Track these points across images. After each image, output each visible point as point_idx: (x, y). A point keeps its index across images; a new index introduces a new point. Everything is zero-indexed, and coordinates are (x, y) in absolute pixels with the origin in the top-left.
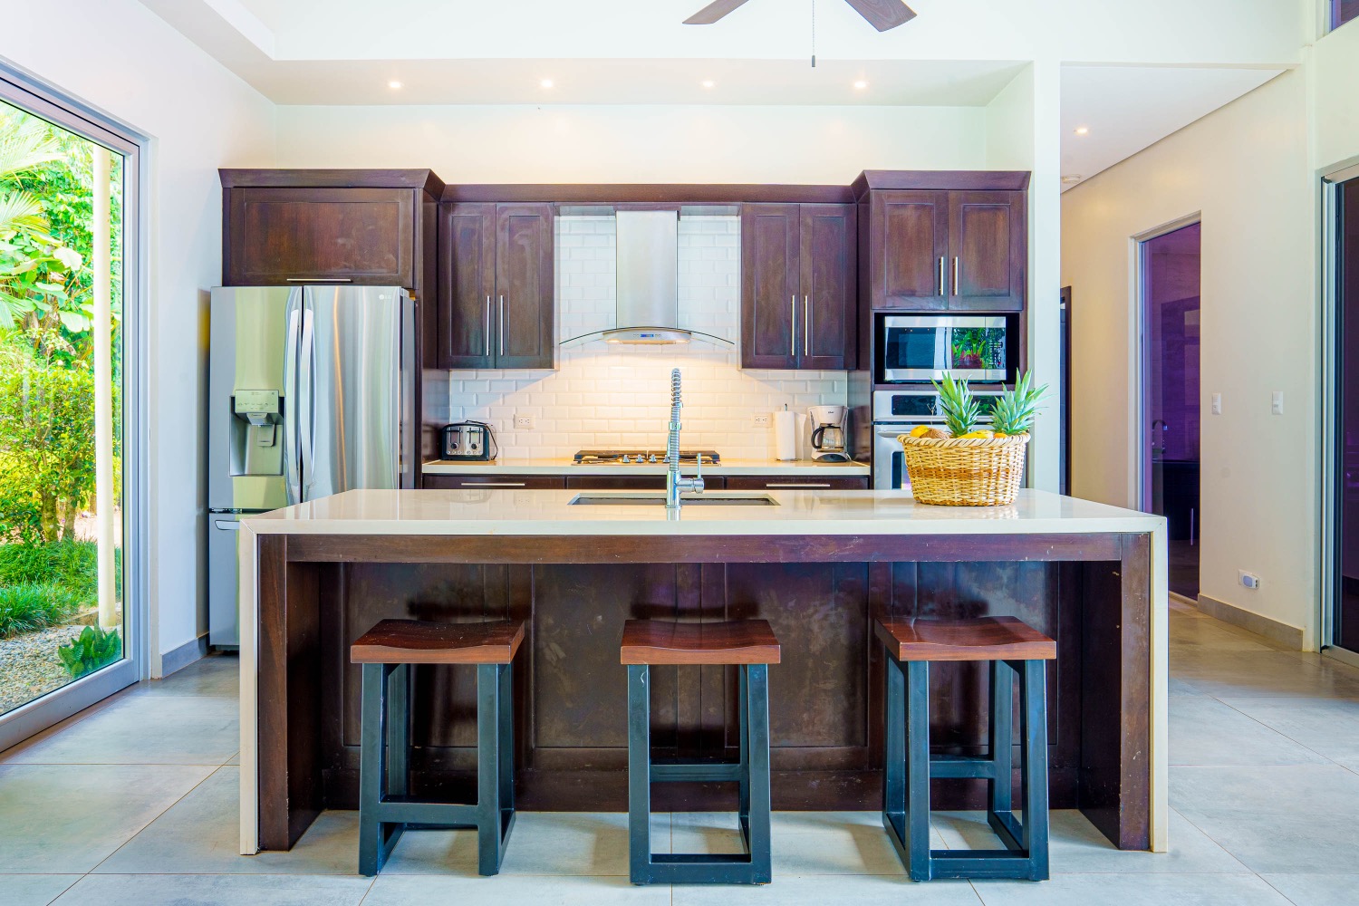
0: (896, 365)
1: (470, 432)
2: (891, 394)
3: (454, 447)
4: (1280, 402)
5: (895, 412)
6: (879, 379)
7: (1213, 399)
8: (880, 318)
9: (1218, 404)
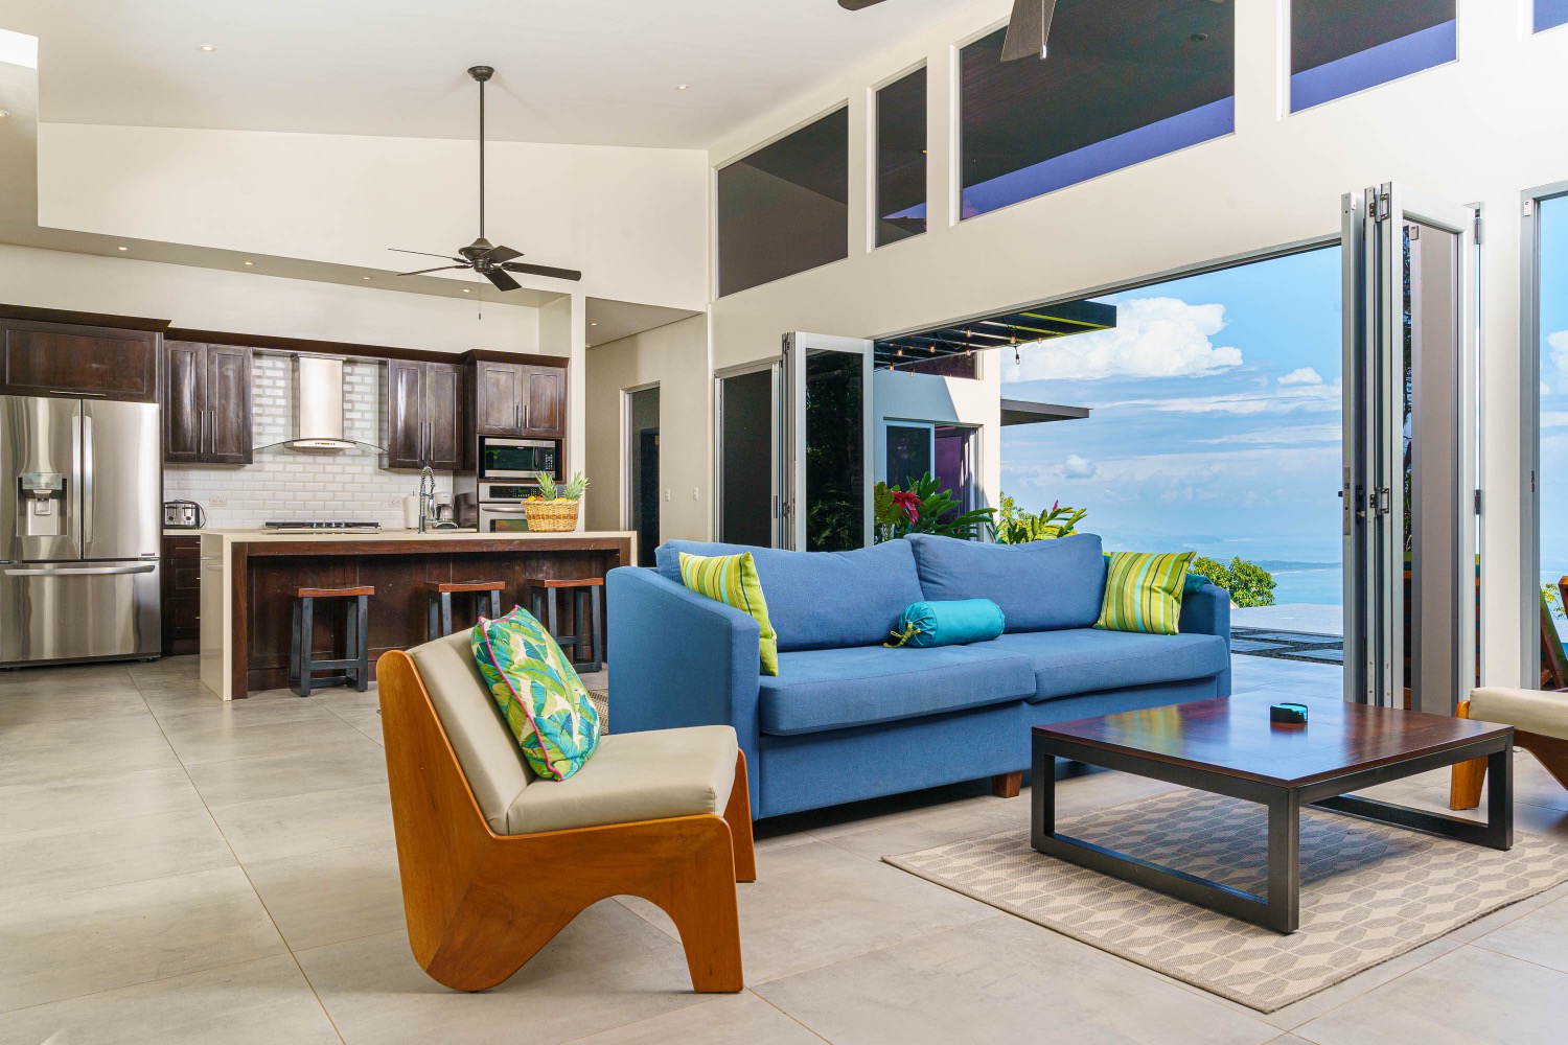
0: (491, 468)
1: (185, 508)
2: (489, 485)
3: (171, 518)
4: (697, 493)
5: (492, 496)
6: (482, 477)
7: (666, 492)
8: (482, 439)
9: (669, 495)
